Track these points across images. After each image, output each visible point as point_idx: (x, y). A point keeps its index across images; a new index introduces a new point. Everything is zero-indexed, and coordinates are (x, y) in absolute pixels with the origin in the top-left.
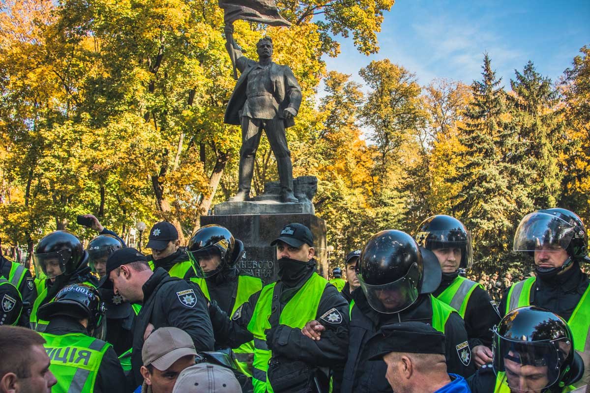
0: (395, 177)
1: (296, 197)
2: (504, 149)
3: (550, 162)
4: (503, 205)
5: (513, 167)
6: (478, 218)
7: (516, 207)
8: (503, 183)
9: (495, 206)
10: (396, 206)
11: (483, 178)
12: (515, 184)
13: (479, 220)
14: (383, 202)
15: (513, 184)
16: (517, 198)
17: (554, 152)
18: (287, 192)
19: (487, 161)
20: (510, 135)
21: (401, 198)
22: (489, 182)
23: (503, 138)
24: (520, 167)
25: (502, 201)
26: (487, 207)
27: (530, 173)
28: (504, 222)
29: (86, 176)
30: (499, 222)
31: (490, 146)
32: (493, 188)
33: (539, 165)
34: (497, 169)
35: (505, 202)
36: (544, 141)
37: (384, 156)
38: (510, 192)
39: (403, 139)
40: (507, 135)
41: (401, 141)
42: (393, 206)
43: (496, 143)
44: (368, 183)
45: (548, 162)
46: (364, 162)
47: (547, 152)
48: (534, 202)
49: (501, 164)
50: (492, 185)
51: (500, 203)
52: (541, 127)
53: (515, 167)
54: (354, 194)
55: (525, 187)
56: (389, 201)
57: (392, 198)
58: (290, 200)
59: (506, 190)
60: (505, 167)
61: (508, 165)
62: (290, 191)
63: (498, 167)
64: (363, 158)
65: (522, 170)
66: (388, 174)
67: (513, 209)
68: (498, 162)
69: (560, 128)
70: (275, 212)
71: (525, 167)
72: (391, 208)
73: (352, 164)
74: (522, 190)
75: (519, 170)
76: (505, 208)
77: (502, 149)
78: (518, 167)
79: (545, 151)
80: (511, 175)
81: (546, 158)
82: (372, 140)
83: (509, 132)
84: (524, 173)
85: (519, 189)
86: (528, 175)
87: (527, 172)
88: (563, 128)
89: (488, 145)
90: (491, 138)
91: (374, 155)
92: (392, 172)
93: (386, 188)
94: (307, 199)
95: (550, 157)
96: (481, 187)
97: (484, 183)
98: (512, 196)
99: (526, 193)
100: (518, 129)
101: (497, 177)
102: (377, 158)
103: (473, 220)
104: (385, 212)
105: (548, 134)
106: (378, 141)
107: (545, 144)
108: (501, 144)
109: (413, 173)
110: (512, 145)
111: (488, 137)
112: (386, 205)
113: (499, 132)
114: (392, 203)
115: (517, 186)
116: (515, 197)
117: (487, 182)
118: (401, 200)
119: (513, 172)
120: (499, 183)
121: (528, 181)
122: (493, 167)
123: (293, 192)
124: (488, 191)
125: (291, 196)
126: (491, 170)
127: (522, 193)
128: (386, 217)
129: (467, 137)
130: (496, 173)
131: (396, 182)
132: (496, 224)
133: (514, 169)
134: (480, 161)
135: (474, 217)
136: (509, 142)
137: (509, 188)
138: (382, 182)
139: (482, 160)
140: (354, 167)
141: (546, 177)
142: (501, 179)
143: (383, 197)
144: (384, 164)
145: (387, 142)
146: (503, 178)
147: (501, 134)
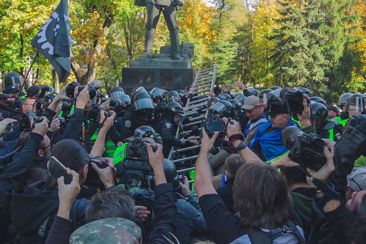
0: (229, 32)
1: (182, 56)
2: (307, 19)
3: (338, 29)
4: (304, 59)
5: (313, 32)
6: (286, 66)
7: (312, 60)
8: (305, 43)
9: (299, 59)
10: (228, 53)
11: (292, 39)
12: (313, 44)
13: (287, 68)
14: (218, 49)
15: (312, 44)
16: (314, 54)
17: (341, 23)
18: (176, 53)
19: (296, 26)
20: (313, 9)
21: (231, 47)
22: (296, 42)
23: (308, 10)
24: (318, 32)
25: (303, 56)
26: (293, 59)
27: (324, 37)
28: (304, 70)
29: (18, 31)
30: (300, 70)
31: (299, 16)
32: (298, 46)
33: (330, 32)
34: (302, 33)
35: (305, 56)
36: (335, 14)
37: (220, 16)
38: (309, 49)
39: (236, 4)
40: (311, 8)
41: (234, 5)
42: (225, 52)
43: (303, 14)
44: (208, 35)
45: (337, 29)
46: (206, 19)
47: (337, 22)
48: (324, 57)
49: (304, 29)
50: (297, 44)
51: (302, 57)
52: (334, 4)
53: (314, 32)
54: (198, 43)
55: (319, 46)
56: (223, 49)
57: (225, 47)
58: (178, 59)
59: (307, 48)
60: (308, 32)
61: (310, 30)
62: (177, 52)
63: (303, 32)
64: (205, 16)
65: (318, 34)
66: (223, 29)
67: (310, 61)
68: (303, 27)
69: (347, 6)
70: (170, 66)
71: (321, 33)
72: (224, 54)
73: (198, 21)
74: (317, 48)
75: (316, 34)
76: (305, 60)
77: (306, 19)
78: (316, 32)
79: (335, 22)
80: (311, 37)
81: (336, 26)
82: (212, 3)
83: (312, 7)
84: (320, 37)
85: (315, 48)
86: (323, 38)
87: (322, 36)
88: (349, 6)
89: (297, 15)
90: (300, 10)
91: (214, 14)
92: (226, 28)
93: (221, 40)
94: (188, 58)
95: (338, 26)
96: (290, 44)
97: (292, 43)
98: (310, 52)
99: (320, 51)
100: (319, 5)
101: (302, 39)
102: (215, 17)
103: (283, 68)
104: (220, 57)
105: (339, 10)
106: (216, 4)
107: (336, 17)
108: (306, 15)
109: (240, 29)
110: (314, 16)
111: (298, 9)
112: (220, 51)
113: (305, 6)
114: (225, 51)
115: (314, 45)
116: (312, 53)
117: (294, 41)
118: (231, 49)
119: (312, 36)
120: (303, 43)
121: (322, 43)
122: (300, 30)
123: (179, 54)
124: (294, 48)
125: (178, 56)
126: (297, 33)
127: (317, 50)
128: (220, 61)
129: (283, 8)
130: (301, 35)
131: (228, 35)
132: (298, 72)
133: (313, 33)
134: (291, 26)
135: (283, 66)
136: (312, 13)
137: (309, 47)
138: (218, 35)
139: (292, 26)
140: (199, 23)
141: (335, 40)
142: (304, 40)
143: (218, 46)
144: (220, 21)
145: (224, 5)
146: (305, 39)
147: (307, 7)
